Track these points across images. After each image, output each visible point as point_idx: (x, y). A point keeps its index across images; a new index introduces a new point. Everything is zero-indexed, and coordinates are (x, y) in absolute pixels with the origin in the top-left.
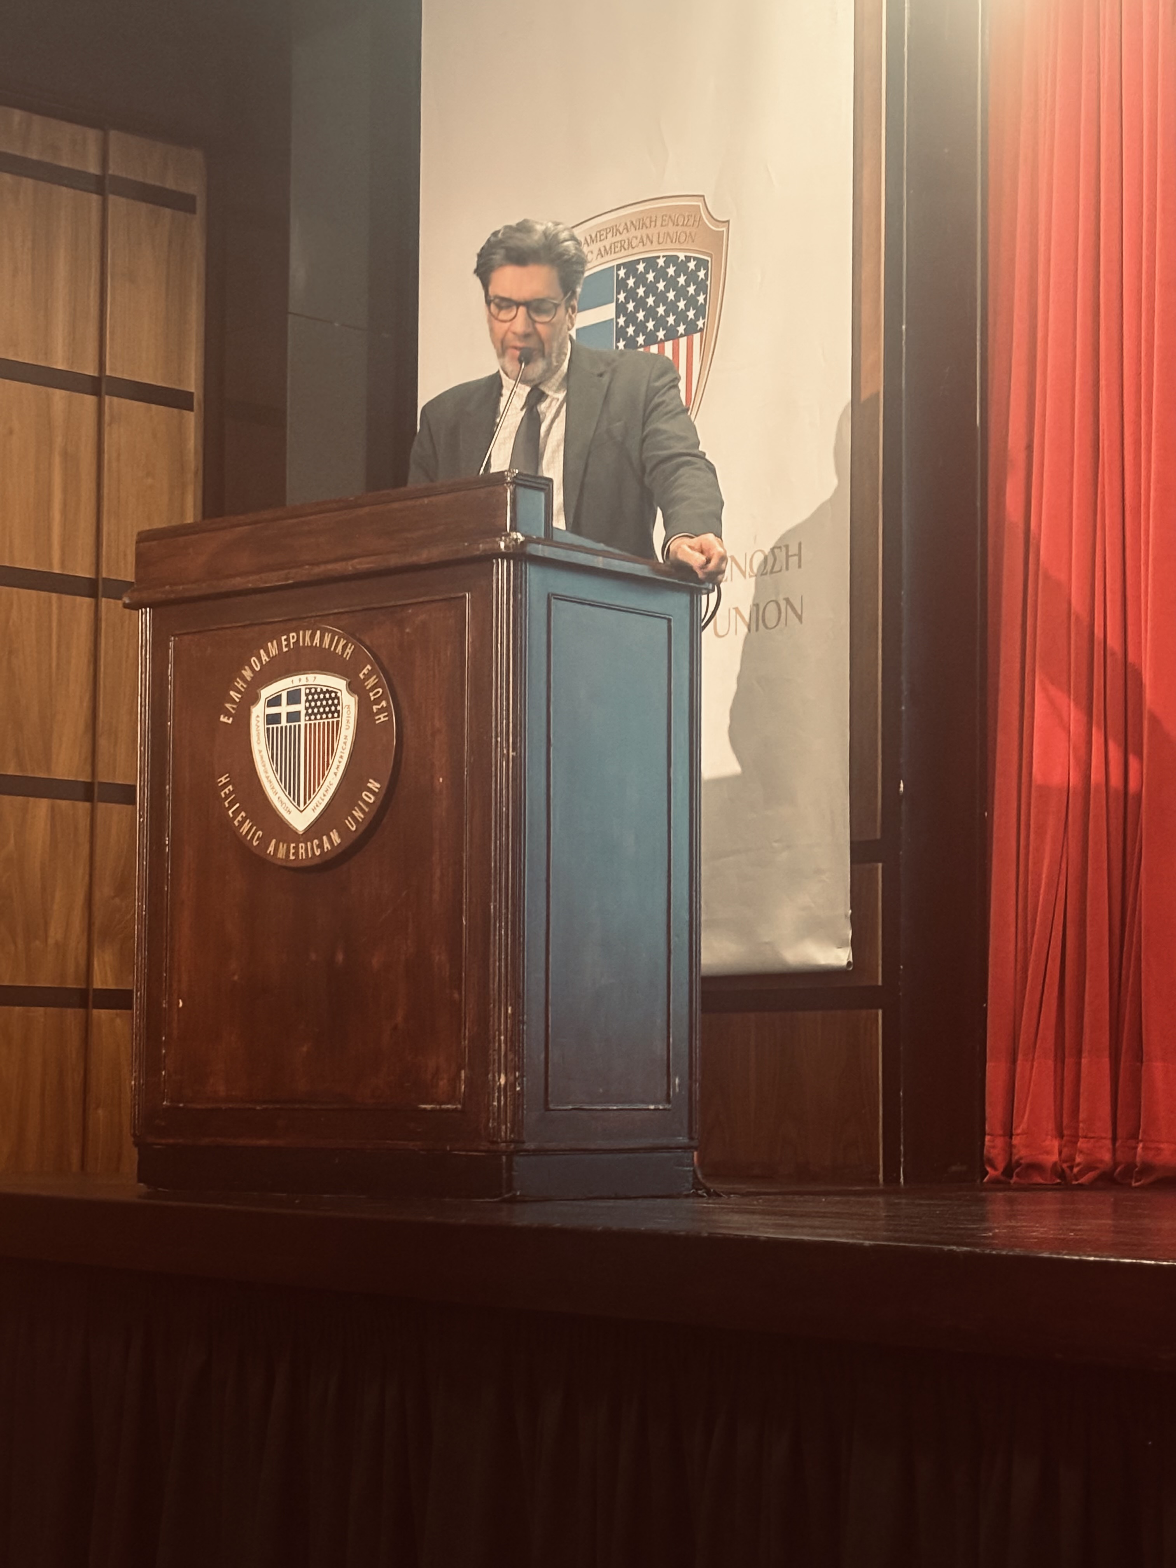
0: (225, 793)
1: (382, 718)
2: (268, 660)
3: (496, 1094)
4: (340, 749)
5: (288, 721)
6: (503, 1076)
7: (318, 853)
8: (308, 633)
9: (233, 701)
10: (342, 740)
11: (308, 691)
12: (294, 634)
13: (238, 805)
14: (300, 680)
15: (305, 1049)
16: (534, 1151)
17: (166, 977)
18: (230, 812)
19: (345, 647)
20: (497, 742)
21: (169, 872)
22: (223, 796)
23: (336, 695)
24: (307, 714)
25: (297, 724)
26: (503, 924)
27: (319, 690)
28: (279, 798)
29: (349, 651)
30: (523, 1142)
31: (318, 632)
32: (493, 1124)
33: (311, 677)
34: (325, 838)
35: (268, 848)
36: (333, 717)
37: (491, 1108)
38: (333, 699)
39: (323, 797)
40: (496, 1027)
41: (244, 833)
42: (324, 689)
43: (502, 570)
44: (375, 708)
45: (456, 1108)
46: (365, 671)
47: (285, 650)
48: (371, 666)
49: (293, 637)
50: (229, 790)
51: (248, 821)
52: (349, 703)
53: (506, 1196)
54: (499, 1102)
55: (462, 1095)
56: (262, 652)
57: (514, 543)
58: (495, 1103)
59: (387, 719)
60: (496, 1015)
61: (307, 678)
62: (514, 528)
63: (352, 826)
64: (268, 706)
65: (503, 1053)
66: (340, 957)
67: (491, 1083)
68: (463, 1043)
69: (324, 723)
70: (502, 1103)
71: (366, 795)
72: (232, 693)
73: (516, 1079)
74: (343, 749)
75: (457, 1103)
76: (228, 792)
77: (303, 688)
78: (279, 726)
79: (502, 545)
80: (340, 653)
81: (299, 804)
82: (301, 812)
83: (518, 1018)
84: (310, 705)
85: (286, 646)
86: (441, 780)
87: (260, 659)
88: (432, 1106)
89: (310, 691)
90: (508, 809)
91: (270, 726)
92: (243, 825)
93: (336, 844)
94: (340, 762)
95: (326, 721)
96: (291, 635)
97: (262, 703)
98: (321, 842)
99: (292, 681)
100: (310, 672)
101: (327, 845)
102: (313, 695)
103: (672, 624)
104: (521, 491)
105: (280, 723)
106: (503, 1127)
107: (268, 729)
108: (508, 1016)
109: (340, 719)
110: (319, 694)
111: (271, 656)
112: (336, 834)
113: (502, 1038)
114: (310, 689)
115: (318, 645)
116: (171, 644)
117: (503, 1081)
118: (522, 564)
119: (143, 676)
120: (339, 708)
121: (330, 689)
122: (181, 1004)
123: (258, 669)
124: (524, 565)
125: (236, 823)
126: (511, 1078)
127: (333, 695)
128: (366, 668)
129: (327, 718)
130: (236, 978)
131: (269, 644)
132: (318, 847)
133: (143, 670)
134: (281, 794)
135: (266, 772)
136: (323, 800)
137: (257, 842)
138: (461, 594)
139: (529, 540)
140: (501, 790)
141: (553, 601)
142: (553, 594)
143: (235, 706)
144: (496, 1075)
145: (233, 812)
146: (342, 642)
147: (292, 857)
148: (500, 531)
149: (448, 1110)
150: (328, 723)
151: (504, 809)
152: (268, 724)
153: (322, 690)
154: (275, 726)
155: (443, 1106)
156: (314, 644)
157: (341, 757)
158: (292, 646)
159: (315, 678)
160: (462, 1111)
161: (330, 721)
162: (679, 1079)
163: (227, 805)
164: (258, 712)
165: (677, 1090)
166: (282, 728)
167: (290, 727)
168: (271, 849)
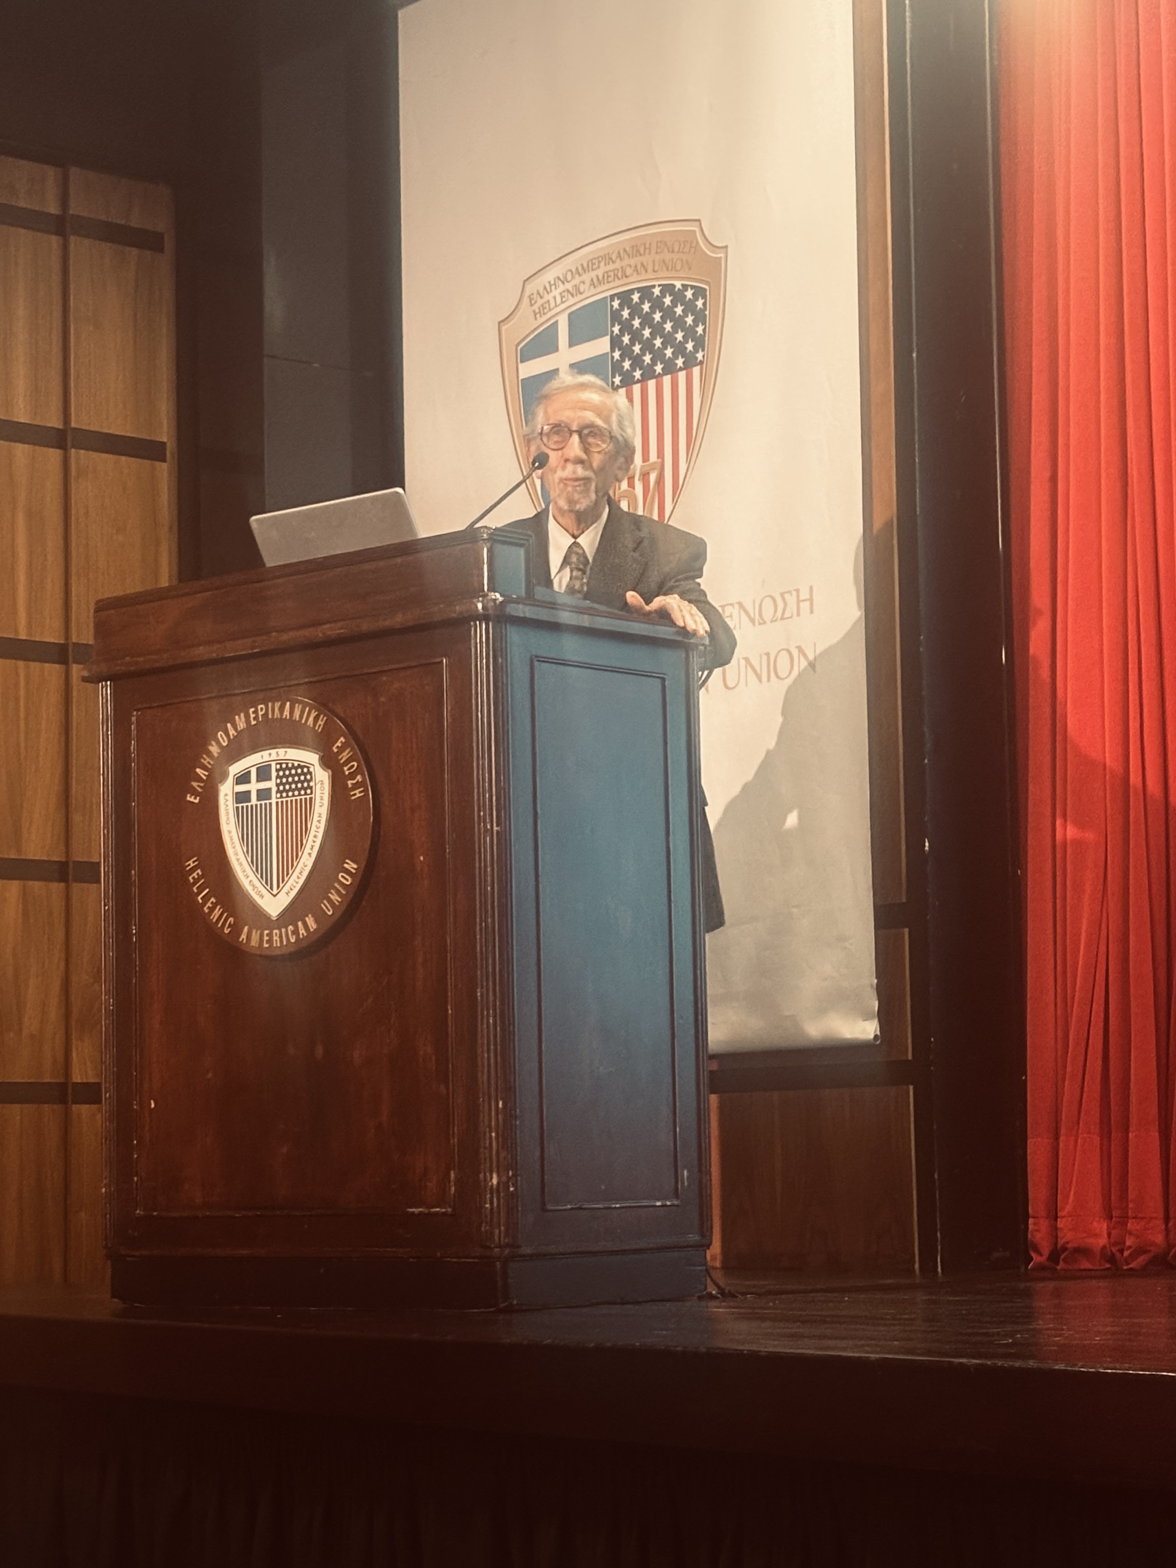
0: (193, 878)
1: (358, 794)
2: (235, 734)
3: (488, 1196)
4: (314, 828)
5: (258, 800)
6: (495, 1176)
7: (293, 940)
8: (277, 705)
9: (199, 779)
10: (316, 818)
11: (278, 766)
12: (262, 706)
13: (207, 890)
14: (270, 754)
15: (285, 1150)
16: (531, 1256)
17: (136, 1075)
18: (199, 898)
19: (316, 719)
20: (479, 816)
21: (137, 963)
22: (192, 881)
23: (308, 770)
24: (278, 791)
25: (267, 802)
26: (491, 1012)
27: (290, 765)
28: (250, 881)
29: (321, 722)
30: (519, 1247)
31: (288, 704)
32: (485, 1227)
33: (281, 751)
34: (300, 924)
35: (239, 937)
36: (306, 794)
37: (483, 1211)
38: (305, 775)
39: (297, 880)
40: (487, 1123)
41: (214, 920)
42: (296, 764)
43: (480, 632)
44: (350, 783)
45: (446, 1211)
46: (339, 744)
47: (253, 723)
48: (345, 738)
49: (262, 709)
50: (198, 874)
51: (218, 907)
52: (322, 778)
53: (502, 1305)
54: (492, 1203)
55: (452, 1196)
56: (229, 725)
57: (492, 604)
58: (488, 1206)
59: (362, 794)
60: (486, 1111)
61: (277, 753)
62: (492, 589)
63: (329, 910)
64: (237, 784)
65: (494, 1152)
66: (319, 1051)
67: (482, 1184)
68: (452, 1142)
69: (296, 800)
70: (495, 1204)
71: (342, 876)
72: (198, 770)
73: (509, 1178)
74: (318, 828)
75: (447, 1206)
76: (196, 877)
77: (273, 764)
78: (249, 804)
79: (480, 606)
80: (312, 726)
81: (271, 888)
82: (275, 896)
83: (509, 1114)
84: (281, 781)
85: (255, 719)
86: (422, 858)
87: (227, 733)
88: (421, 1209)
89: (281, 767)
90: (493, 888)
91: (240, 805)
92: (213, 912)
93: (312, 930)
94: (314, 842)
95: (298, 798)
96: (260, 707)
97: (230, 780)
98: (297, 928)
99: (262, 757)
100: (280, 746)
101: (302, 931)
102: (284, 770)
103: (667, 683)
104: (498, 548)
105: (249, 801)
106: (497, 1231)
107: (237, 808)
108: (500, 1110)
109: (313, 796)
110: (290, 769)
111: (239, 729)
112: (312, 919)
113: (493, 1134)
114: (281, 764)
115: (288, 717)
116: (134, 719)
117: (495, 1181)
118: (501, 626)
119: (105, 753)
120: (312, 784)
121: (302, 764)
122: (153, 1106)
123: (225, 744)
124: (504, 626)
125: (206, 910)
126: (504, 1179)
127: (305, 770)
128: (340, 741)
129: (300, 795)
130: (210, 1075)
131: (237, 717)
132: (293, 933)
133: (105, 747)
134: (252, 877)
135: (236, 854)
136: (297, 883)
137: (229, 929)
138: (438, 660)
139: (508, 600)
140: (486, 867)
141: (536, 663)
142: (536, 656)
143: (202, 785)
144: (488, 1174)
145: (201, 898)
146: (314, 714)
147: (266, 945)
148: (479, 592)
149: (437, 1213)
150: (301, 800)
151: (489, 888)
152: (237, 803)
153: (293, 764)
154: (245, 805)
155: (432, 1210)
156: (284, 717)
157: (315, 836)
158: (260, 719)
159: (286, 752)
160: (451, 1215)
161: (303, 797)
162: (688, 1172)
163: (195, 891)
164: (226, 791)
165: (686, 1184)
166: (252, 806)
167: (261, 805)
168: (244, 936)
